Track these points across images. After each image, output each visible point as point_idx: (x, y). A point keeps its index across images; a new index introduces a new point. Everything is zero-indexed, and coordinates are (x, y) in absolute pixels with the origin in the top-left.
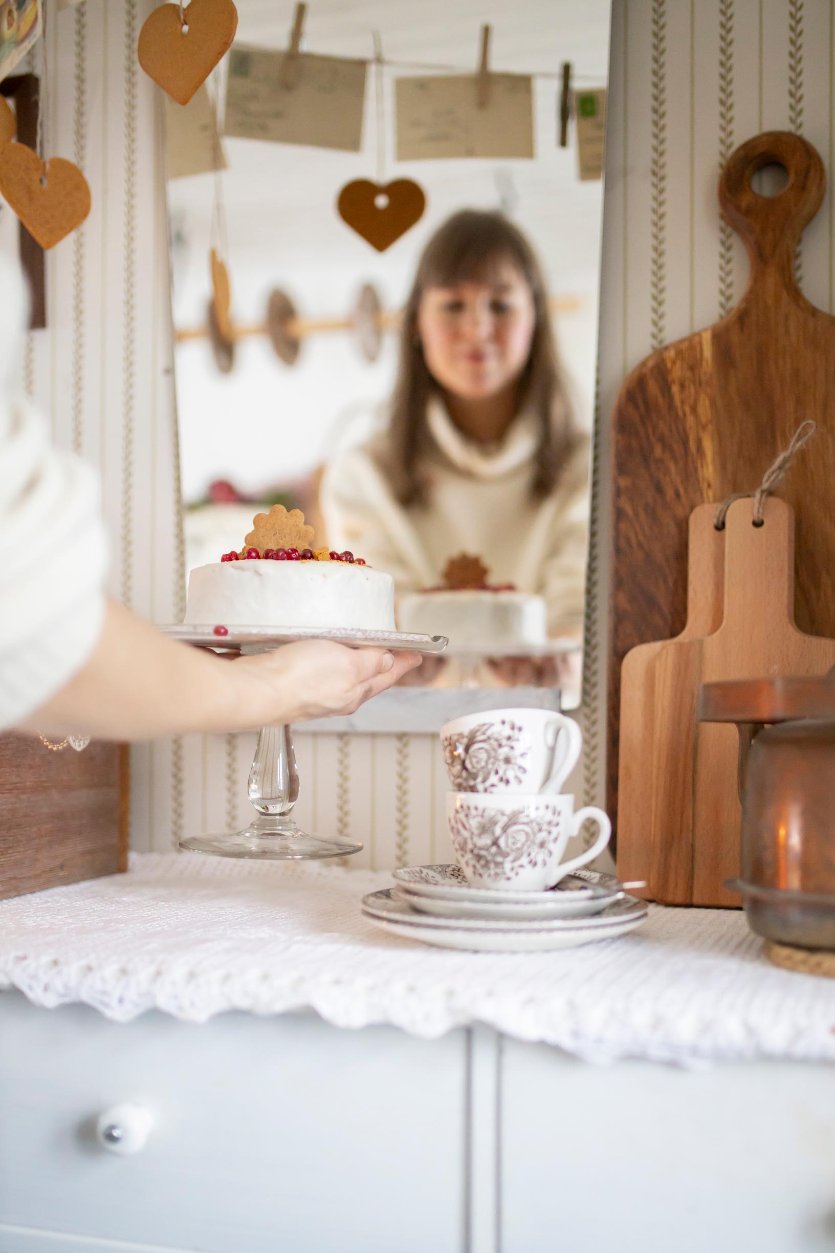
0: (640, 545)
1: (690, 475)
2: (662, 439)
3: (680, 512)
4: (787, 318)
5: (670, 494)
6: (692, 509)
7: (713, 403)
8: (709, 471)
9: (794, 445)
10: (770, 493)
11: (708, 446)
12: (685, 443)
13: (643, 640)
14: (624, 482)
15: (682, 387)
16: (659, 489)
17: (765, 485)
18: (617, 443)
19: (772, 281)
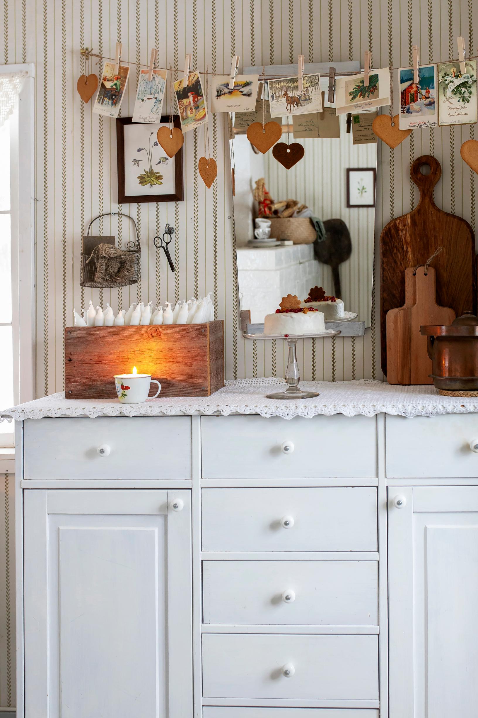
0: (390, 279)
1: (404, 258)
2: (396, 247)
3: (402, 269)
4: (432, 212)
5: (399, 263)
6: (405, 269)
7: (411, 237)
8: (410, 257)
9: (436, 253)
10: (429, 265)
11: (409, 249)
12: (403, 249)
13: (392, 308)
14: (385, 260)
15: (402, 231)
16: (395, 262)
17: (428, 263)
18: (383, 248)
19: (427, 201)
